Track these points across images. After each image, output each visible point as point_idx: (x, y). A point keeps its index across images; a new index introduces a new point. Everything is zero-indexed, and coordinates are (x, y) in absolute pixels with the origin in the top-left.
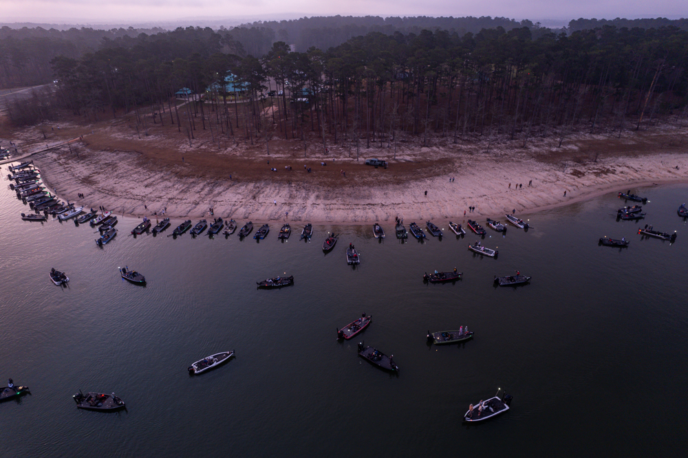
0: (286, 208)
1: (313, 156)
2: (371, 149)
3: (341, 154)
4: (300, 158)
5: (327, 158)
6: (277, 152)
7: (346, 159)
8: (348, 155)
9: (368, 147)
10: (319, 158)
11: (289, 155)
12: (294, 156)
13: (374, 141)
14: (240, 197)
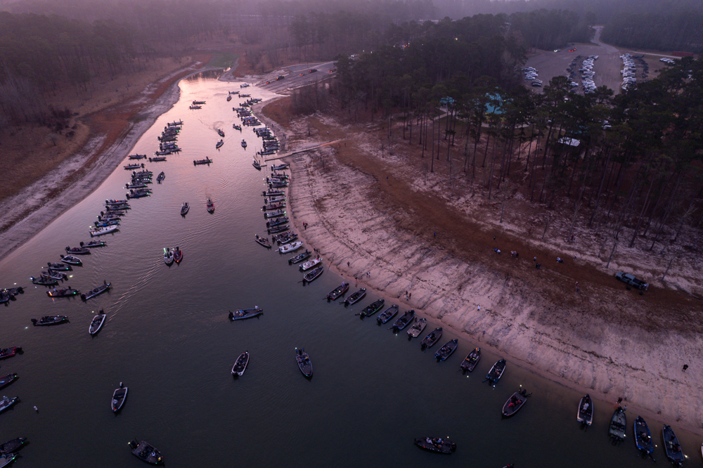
0: (488, 319)
1: (552, 240)
2: (634, 250)
3: (589, 246)
4: (535, 239)
5: (569, 249)
6: (512, 221)
7: (593, 259)
8: (597, 252)
9: (631, 245)
10: (558, 245)
11: (524, 230)
12: (530, 234)
13: (644, 237)
14: (446, 281)
